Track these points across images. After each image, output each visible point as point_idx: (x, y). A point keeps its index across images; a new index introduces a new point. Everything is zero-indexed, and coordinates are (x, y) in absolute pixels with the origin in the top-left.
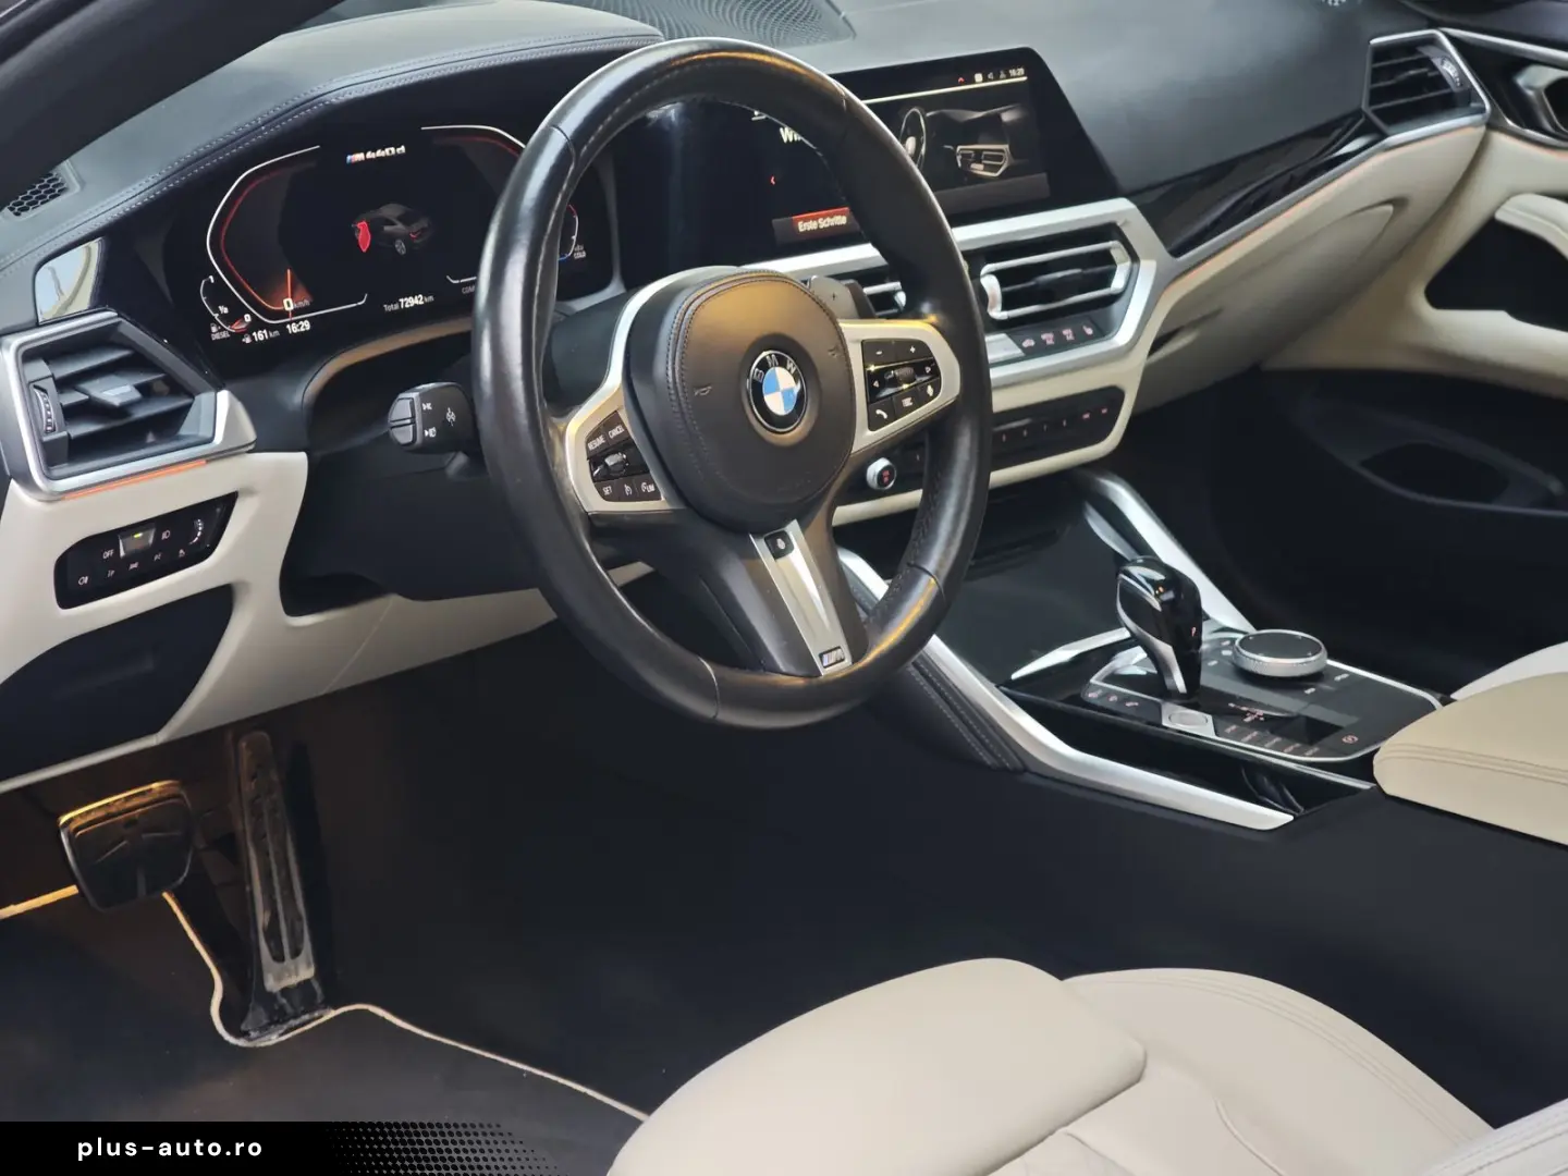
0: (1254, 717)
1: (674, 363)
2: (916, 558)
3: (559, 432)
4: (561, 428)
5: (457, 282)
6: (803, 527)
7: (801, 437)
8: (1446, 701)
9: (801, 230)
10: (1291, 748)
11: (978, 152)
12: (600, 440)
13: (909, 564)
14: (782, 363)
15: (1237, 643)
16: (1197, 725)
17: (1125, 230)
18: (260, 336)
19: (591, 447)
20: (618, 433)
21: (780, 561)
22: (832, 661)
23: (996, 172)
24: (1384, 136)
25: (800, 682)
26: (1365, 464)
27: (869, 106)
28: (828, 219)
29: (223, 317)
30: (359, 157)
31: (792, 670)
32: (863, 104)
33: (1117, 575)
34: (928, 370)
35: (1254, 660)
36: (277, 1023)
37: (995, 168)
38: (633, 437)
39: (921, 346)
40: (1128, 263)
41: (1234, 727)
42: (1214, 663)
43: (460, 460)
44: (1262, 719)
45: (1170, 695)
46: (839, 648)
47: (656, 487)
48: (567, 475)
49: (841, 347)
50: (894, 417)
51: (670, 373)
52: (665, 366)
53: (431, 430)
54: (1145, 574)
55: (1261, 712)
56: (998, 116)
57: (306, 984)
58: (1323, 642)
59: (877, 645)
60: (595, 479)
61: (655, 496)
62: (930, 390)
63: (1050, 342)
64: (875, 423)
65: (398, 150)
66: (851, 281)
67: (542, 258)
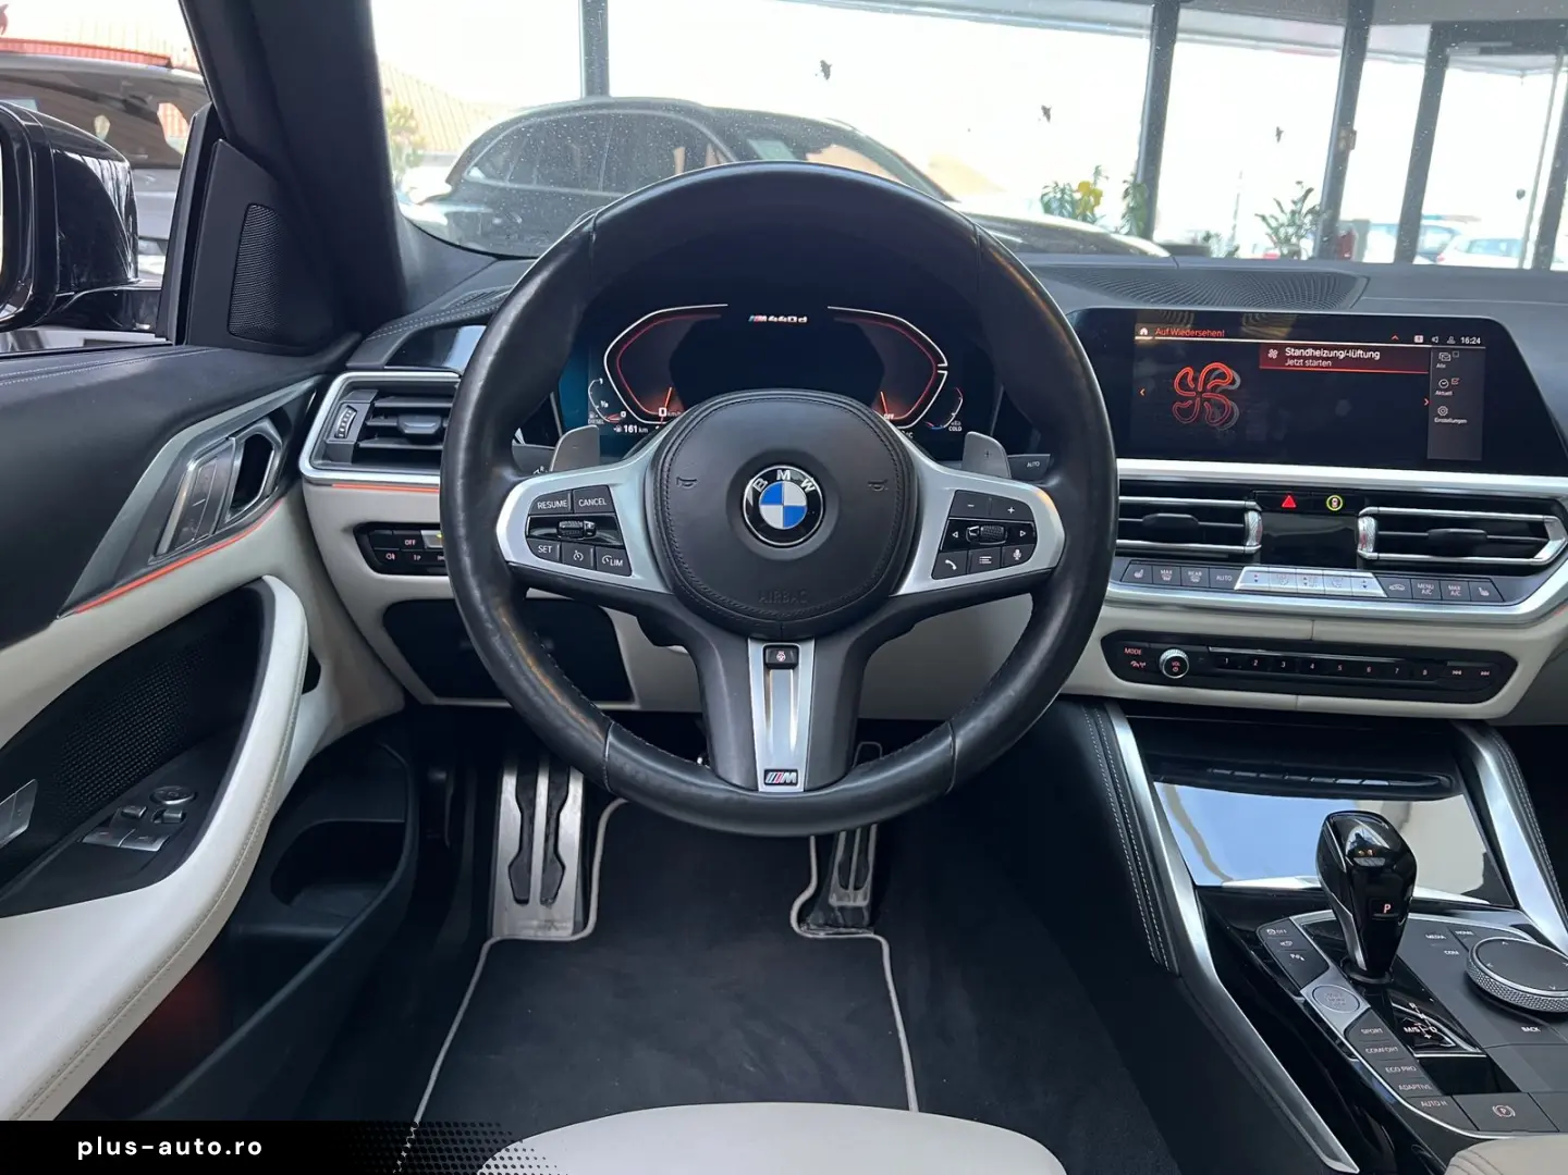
6: (818, 650)
10: (1412, 1087)
12: (560, 504)
18: (630, 429)
19: (542, 506)
20: (594, 504)
21: (772, 673)
29: (601, 409)
30: (763, 318)
34: (1022, 533)
36: (831, 926)
39: (1022, 509)
40: (1563, 540)
41: (1377, 1030)
46: (795, 771)
47: (627, 564)
49: (891, 484)
50: (964, 571)
57: (859, 909)
60: (530, 537)
61: (621, 571)
62: (1017, 554)
63: (1427, 593)
64: (943, 573)
65: (800, 320)
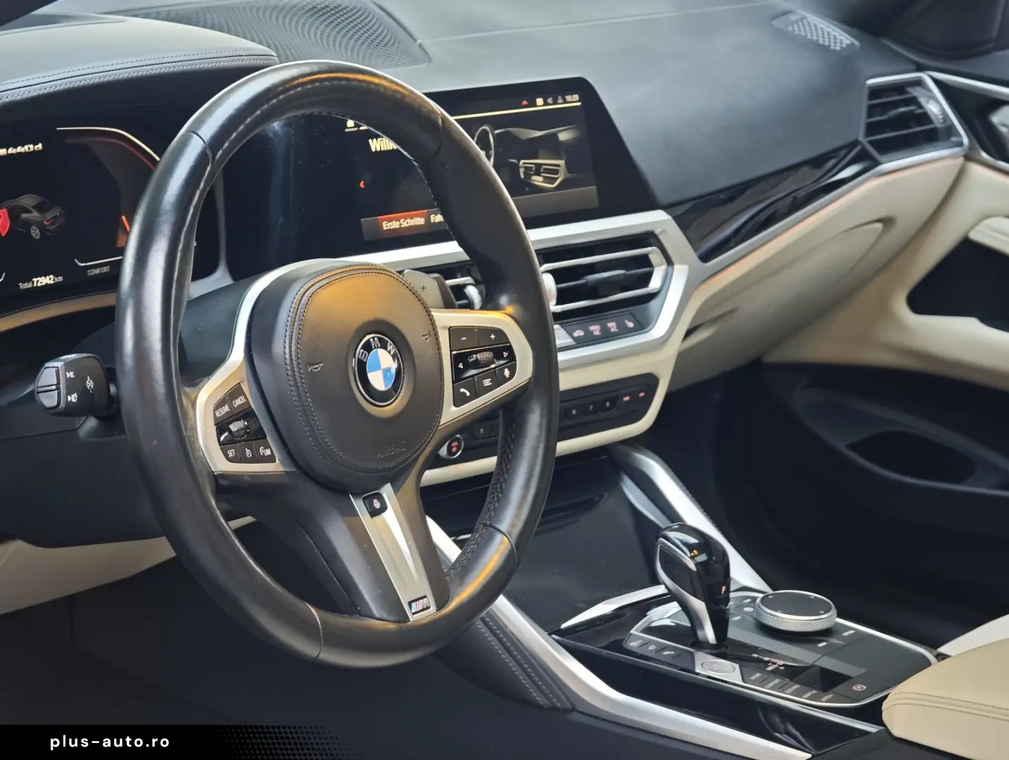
0: (776, 666)
1: (291, 343)
2: (490, 518)
3: (191, 399)
4: (193, 397)
5: (84, 264)
6: (396, 490)
7: (399, 410)
8: (940, 657)
9: (385, 228)
10: (808, 695)
11: (539, 166)
12: (226, 409)
13: (485, 525)
14: (384, 346)
15: (758, 600)
16: (727, 673)
17: (663, 239)
19: (218, 415)
20: (240, 403)
21: (376, 518)
22: (420, 608)
23: (553, 184)
24: (877, 163)
25: (392, 626)
26: (852, 447)
27: (458, 121)
28: (409, 220)
31: (385, 616)
32: (452, 119)
33: (658, 538)
34: (505, 354)
35: (775, 616)
37: (553, 180)
38: (253, 406)
39: (500, 333)
40: (664, 267)
41: (758, 675)
42: (738, 618)
43: (91, 423)
44: (782, 668)
45: (701, 645)
46: (425, 597)
47: (272, 451)
48: (197, 439)
49: (432, 333)
50: (475, 395)
51: (287, 351)
52: (282, 345)
53: (73, 396)
54: (681, 538)
55: (781, 662)
56: (555, 136)
58: (834, 603)
59: (458, 595)
60: (221, 444)
61: (271, 459)
62: (507, 373)
63: (597, 333)
64: (459, 400)
65: (36, 147)
66: (436, 275)
67: (181, 246)
